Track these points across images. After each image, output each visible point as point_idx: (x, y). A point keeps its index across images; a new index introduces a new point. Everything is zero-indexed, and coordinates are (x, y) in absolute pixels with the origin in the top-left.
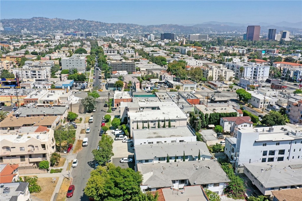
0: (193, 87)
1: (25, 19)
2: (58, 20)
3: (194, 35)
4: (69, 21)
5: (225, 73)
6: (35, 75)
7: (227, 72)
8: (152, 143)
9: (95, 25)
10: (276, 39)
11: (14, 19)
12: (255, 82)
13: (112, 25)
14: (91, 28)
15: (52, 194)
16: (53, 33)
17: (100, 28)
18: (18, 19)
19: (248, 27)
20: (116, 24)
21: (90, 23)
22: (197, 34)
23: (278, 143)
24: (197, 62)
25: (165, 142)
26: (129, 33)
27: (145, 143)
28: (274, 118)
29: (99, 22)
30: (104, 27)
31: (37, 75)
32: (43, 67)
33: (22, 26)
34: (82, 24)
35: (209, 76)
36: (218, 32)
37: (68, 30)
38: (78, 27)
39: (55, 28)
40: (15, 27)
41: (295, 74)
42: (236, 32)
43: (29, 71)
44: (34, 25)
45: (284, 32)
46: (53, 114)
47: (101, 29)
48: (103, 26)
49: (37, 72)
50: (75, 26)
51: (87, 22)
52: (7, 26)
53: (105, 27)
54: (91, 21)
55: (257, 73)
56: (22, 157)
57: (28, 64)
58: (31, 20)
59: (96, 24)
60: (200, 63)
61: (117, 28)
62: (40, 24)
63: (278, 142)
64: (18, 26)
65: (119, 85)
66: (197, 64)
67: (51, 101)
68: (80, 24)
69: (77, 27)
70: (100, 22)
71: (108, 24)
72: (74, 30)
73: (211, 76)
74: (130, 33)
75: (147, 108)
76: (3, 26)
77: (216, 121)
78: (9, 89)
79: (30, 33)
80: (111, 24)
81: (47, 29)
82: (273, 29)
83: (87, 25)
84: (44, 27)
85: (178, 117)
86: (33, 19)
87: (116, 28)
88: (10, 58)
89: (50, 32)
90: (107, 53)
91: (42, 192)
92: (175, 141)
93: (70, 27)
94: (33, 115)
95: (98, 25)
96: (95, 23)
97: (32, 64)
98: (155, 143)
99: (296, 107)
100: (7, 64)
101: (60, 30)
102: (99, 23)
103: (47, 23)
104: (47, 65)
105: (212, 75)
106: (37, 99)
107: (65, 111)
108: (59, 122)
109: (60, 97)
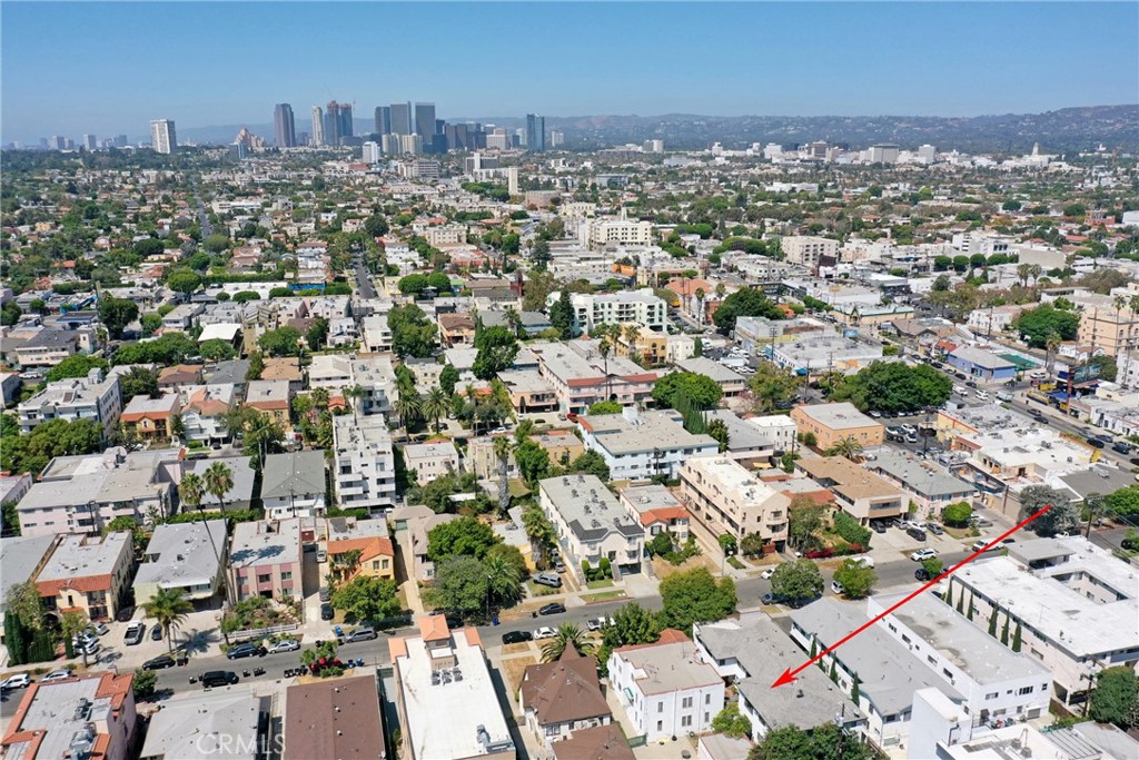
25: (917, 648)
56: (723, 514)
78: (1045, 404)
91: (676, 567)
94: (888, 474)
106: (979, 447)
107: (957, 495)
108: (886, 505)
109: (1036, 465)
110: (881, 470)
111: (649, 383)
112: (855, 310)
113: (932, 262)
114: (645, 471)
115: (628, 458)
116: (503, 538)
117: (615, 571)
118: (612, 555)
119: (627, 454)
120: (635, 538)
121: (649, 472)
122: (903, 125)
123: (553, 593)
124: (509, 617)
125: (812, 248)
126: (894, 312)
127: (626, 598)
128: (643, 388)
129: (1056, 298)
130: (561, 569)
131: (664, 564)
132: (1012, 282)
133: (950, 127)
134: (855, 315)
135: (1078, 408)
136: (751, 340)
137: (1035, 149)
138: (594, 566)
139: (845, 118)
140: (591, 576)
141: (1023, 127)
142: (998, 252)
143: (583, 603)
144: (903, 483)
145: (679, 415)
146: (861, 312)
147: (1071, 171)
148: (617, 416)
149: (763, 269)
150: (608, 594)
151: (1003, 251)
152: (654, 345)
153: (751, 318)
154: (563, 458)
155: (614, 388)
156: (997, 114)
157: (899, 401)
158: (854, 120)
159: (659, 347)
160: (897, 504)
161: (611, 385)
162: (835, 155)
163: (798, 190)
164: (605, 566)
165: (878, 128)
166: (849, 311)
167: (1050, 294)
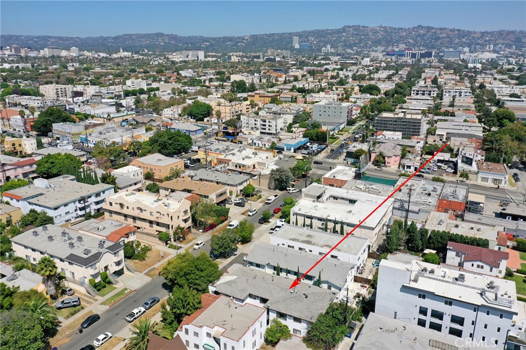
0: (499, 180)
1: (333, 30)
2: (382, 29)
4: (401, 30)
6: (265, 125)
8: (293, 247)
9: (448, 37)
11: (316, 30)
13: (483, 34)
14: (439, 41)
15: (150, 267)
16: (369, 52)
17: (457, 41)
18: (323, 31)
20: (492, 33)
21: (440, 32)
23: (449, 302)
25: (311, 251)
26: (516, 51)
27: (284, 245)
29: (457, 30)
30: (464, 40)
31: (267, 126)
32: (283, 114)
33: (326, 40)
34: (424, 35)
37: (396, 46)
38: (415, 41)
39: (375, 42)
40: (315, 43)
43: (259, 120)
44: (343, 38)
46: (225, 182)
47: (457, 44)
48: (463, 38)
49: (267, 121)
50: (410, 39)
51: (433, 31)
52: (305, 42)
53: (466, 40)
54: (441, 29)
56: (151, 222)
57: (268, 108)
58: (341, 30)
59: (451, 33)
61: (492, 40)
62: (353, 37)
63: (449, 300)
64: (320, 41)
67: (244, 166)
68: (419, 36)
69: (413, 40)
70: (459, 30)
71: (476, 33)
72: (406, 46)
74: (520, 50)
75: (342, 198)
76: (299, 42)
77: (440, 245)
78: (226, 141)
79: (333, 51)
80: (481, 32)
81: (362, 45)
83: (433, 36)
84: (357, 41)
86: (344, 29)
87: (489, 40)
88: (260, 97)
89: (364, 51)
90: (417, 94)
91: (144, 262)
92: (324, 254)
93: (401, 41)
94: (206, 180)
95: (453, 35)
96: (449, 33)
97: (272, 110)
98: (296, 248)
100: (248, 107)
101: (382, 46)
102: (456, 32)
103: (364, 35)
104: (290, 112)
106: (231, 160)
107: (244, 182)
108: (221, 194)
109: (258, 162)
110: (201, 180)
111: (31, 165)
112: (109, 115)
113: (122, 93)
114: (74, 215)
115: (62, 208)
116: (19, 287)
117: (111, 278)
118: (106, 268)
119: (62, 206)
120: (118, 252)
121: (77, 214)
122: (52, 40)
123: (79, 311)
124: (60, 342)
125: (60, 90)
126: (127, 115)
127: (131, 292)
128: (27, 169)
129: (193, 101)
130: (72, 292)
131: (135, 263)
132: (169, 97)
133: (77, 41)
134: (109, 118)
135: (242, 140)
136: (68, 135)
137: (121, 50)
138: (98, 280)
139: (21, 36)
140: (98, 288)
141: (109, 42)
142: (148, 87)
143: (107, 307)
144: (218, 183)
145: (73, 177)
146: (112, 116)
147: (143, 58)
148: (31, 186)
149: (39, 102)
150: (118, 295)
151: (150, 86)
152: (14, 145)
153: (62, 123)
154: (7, 221)
155: (7, 172)
156: (95, 37)
157: (174, 149)
158: (26, 37)
159: (17, 145)
160: (225, 193)
161: (5, 171)
162: (26, 52)
163: (21, 67)
164: (105, 279)
165: (40, 41)
166: (106, 116)
167: (189, 99)
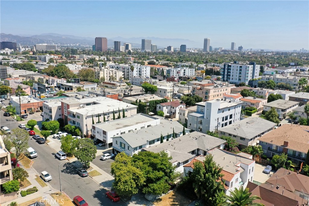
0: (94, 88)
3: (41, 44)
5: (115, 74)
7: (117, 72)
8: (124, 132)
10: (121, 51)
12: (146, 79)
19: (95, 39)
22: (44, 44)
23: (229, 109)
24: (76, 66)
25: (136, 129)
27: (118, 134)
28: (196, 99)
35: (101, 77)
36: (61, 44)
41: (168, 72)
42: (79, 45)
45: (127, 44)
55: (141, 72)
60: (79, 68)
65: (6, 92)
66: (76, 69)
73: (102, 77)
82: (117, 42)
85: (128, 106)
92: (143, 127)
98: (127, 132)
99: (200, 90)
105: (104, 77)
